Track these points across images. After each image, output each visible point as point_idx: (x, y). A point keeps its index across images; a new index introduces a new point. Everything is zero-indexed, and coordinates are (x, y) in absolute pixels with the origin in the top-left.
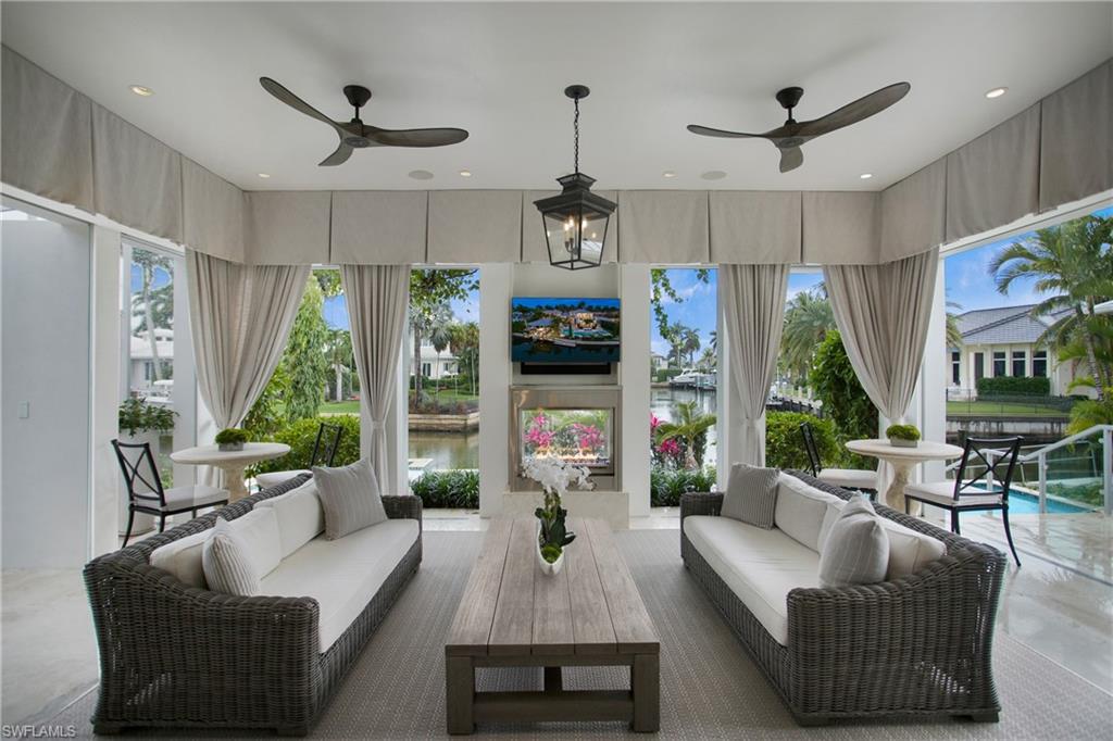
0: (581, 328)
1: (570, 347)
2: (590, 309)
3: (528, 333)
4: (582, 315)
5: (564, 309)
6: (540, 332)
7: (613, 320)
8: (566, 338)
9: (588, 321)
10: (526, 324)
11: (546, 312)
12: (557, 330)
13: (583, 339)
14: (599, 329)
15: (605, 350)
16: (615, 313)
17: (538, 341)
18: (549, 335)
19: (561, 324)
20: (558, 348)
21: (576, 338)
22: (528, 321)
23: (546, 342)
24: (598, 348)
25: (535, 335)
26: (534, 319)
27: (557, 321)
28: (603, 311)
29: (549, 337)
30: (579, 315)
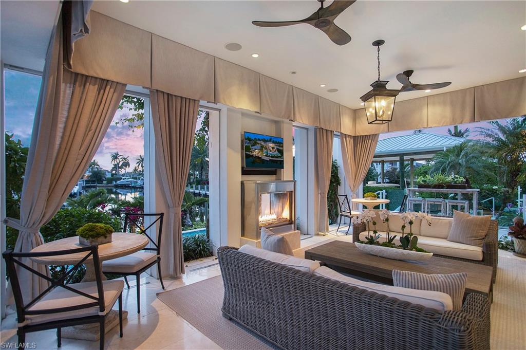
0: (271, 151)
1: (267, 161)
2: (273, 142)
3: (252, 152)
4: (271, 145)
5: (265, 141)
6: (256, 153)
7: (281, 148)
8: (266, 156)
9: (273, 148)
10: (251, 147)
11: (259, 142)
12: (262, 152)
13: (272, 157)
14: (277, 152)
15: (279, 162)
16: (281, 145)
17: (256, 157)
18: (260, 154)
19: (264, 149)
20: (263, 161)
21: (269, 156)
22: (252, 146)
23: (258, 157)
24: (276, 161)
25: (254, 154)
26: (253, 145)
27: (262, 147)
28: (277, 143)
29: (259, 155)
30: (270, 144)
